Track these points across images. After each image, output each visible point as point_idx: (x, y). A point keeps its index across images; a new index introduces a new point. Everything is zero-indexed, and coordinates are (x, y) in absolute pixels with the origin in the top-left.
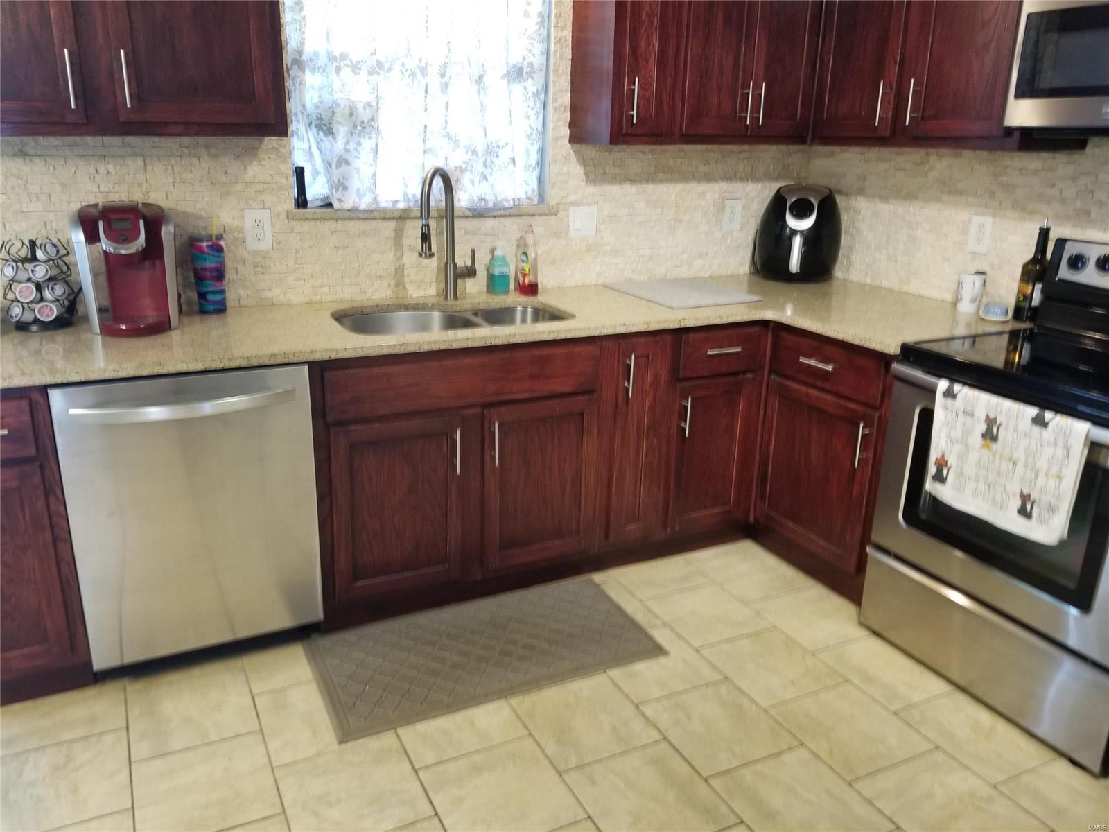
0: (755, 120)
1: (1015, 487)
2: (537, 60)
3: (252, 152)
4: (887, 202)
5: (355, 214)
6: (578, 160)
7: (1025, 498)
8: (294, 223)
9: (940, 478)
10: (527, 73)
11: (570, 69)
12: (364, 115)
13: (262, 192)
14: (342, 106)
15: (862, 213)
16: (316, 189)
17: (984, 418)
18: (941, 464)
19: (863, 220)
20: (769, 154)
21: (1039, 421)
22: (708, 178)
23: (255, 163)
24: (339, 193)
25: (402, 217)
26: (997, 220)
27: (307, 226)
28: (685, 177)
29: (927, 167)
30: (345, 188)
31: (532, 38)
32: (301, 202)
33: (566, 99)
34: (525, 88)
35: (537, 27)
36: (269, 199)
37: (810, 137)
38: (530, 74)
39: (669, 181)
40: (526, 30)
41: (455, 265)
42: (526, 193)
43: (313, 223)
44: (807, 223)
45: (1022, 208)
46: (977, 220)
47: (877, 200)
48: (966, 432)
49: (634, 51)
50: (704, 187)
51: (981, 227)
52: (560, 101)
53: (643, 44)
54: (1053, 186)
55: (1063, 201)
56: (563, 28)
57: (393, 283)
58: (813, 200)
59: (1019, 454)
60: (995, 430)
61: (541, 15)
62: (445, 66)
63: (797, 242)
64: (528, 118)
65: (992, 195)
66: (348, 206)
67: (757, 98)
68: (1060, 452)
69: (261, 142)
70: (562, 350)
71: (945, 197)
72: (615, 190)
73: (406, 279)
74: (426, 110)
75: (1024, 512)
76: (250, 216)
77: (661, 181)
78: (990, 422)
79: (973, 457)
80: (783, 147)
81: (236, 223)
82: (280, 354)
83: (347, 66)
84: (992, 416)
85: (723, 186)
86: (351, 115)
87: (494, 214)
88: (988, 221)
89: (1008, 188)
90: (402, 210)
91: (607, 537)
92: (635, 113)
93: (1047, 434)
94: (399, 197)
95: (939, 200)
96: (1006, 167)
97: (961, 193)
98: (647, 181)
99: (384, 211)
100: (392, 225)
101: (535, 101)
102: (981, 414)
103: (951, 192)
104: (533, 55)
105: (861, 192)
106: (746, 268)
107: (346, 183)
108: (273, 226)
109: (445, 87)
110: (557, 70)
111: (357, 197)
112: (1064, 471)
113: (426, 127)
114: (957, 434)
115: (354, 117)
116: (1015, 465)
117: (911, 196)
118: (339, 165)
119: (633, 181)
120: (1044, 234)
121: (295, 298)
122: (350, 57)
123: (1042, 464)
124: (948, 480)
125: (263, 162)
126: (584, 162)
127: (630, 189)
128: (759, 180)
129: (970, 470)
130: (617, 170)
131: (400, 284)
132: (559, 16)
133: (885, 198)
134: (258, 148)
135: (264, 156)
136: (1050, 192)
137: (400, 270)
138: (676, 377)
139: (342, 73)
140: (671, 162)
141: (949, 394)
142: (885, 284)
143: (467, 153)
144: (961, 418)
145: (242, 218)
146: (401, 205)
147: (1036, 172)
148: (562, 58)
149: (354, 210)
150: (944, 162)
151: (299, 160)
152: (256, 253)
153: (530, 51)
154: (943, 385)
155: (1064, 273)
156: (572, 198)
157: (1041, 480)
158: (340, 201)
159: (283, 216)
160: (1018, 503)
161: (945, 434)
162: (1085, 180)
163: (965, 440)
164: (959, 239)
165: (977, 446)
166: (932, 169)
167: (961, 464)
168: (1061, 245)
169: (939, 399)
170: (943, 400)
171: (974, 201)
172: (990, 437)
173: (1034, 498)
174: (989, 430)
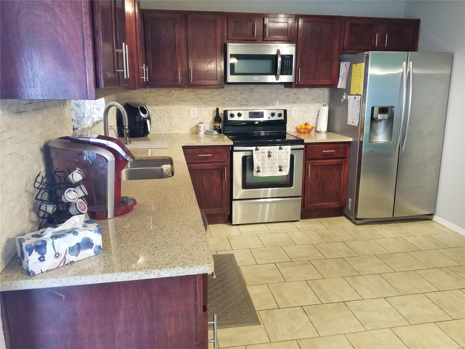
7: (280, 167)
9: (258, 171)
17: (267, 152)
18: (258, 168)
21: (280, 149)
26: (199, 108)
29: (171, 94)
44: (147, 115)
45: (206, 104)
46: (192, 108)
48: (263, 157)
51: (194, 111)
54: (214, 97)
55: (218, 101)
58: (144, 107)
59: (277, 157)
60: (270, 154)
63: (148, 122)
65: (196, 101)
68: (286, 154)
71: (180, 103)
75: (280, 170)
78: (269, 152)
79: (267, 162)
84: (269, 151)
88: (196, 108)
89: (201, 99)
93: (283, 151)
95: (178, 104)
97: (185, 101)
112: (287, 157)
114: (260, 159)
116: (277, 160)
117: (166, 103)
120: (217, 109)
123: (283, 158)
129: (266, 166)
136: (213, 99)
141: (257, 149)
144: (261, 154)
147: (208, 94)
150: (178, 92)
154: (254, 148)
155: (229, 118)
157: (283, 161)
160: (279, 169)
161: (257, 160)
162: (222, 95)
163: (263, 159)
164: (188, 115)
165: (267, 159)
166: (173, 94)
167: (263, 165)
168: (226, 112)
169: (254, 152)
170: (256, 151)
171: (191, 103)
172: (269, 156)
173: (282, 166)
174: (269, 154)
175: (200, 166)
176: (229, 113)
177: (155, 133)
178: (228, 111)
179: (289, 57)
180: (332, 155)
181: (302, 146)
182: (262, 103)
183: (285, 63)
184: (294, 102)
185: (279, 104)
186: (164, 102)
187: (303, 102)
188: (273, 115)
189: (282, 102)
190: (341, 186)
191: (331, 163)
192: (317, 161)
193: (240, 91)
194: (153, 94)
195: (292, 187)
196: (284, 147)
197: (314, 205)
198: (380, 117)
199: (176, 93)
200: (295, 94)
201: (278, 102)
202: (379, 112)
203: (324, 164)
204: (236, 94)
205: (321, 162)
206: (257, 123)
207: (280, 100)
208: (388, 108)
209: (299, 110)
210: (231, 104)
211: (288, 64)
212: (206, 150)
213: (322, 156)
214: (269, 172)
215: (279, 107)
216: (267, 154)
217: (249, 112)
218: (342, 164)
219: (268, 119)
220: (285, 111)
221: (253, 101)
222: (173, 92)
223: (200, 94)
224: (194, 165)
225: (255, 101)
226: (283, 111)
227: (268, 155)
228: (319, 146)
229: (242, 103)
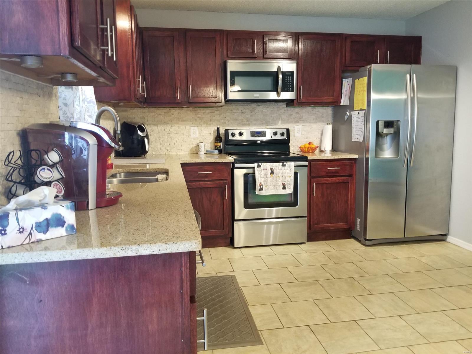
7: (284, 184)
9: (261, 189)
17: (270, 169)
18: (260, 185)
21: (284, 165)
26: (199, 127)
29: (170, 113)
44: (145, 134)
45: (207, 123)
46: (192, 128)
48: (266, 174)
51: (194, 131)
54: (214, 117)
55: (219, 121)
59: (280, 175)
60: (273, 171)
63: (146, 140)
65: (196, 120)
68: (289, 171)
71: (179, 123)
75: (284, 188)
78: (272, 169)
79: (269, 180)
88: (196, 128)
89: (201, 118)
93: (286, 167)
95: (178, 124)
96: (199, 112)
97: (185, 121)
102: (269, 168)
112: (291, 175)
114: (263, 176)
116: (280, 177)
117: (166, 123)
120: (218, 129)
123: (286, 175)
124: (263, 188)
129: (269, 183)
136: (214, 118)
141: (259, 166)
144: (263, 171)
147: (208, 113)
150: (177, 112)
154: (256, 165)
155: (231, 138)
157: (287, 178)
160: (282, 187)
161: (259, 177)
162: (223, 115)
163: (265, 176)
164: (187, 134)
165: (270, 177)
166: (173, 114)
167: (266, 183)
168: (226, 131)
169: (256, 168)
170: (257, 168)
171: (191, 123)
172: (272, 173)
173: (286, 184)
174: (272, 171)
175: (199, 184)
176: (230, 132)
177: (154, 153)
178: (229, 130)
179: (290, 74)
180: (338, 172)
181: (306, 163)
182: (264, 122)
183: (286, 80)
184: (297, 122)
185: (281, 124)
186: (163, 122)
187: (306, 121)
188: (275, 134)
189: (284, 121)
190: (348, 206)
191: (337, 181)
192: (322, 179)
193: (241, 111)
194: (151, 114)
195: (297, 207)
196: (288, 164)
197: (321, 226)
198: (385, 131)
199: (176, 112)
200: (297, 113)
201: (280, 121)
202: (384, 126)
203: (330, 182)
204: (237, 114)
205: (326, 180)
206: (259, 142)
207: (282, 119)
208: (393, 122)
209: (302, 130)
210: (232, 123)
211: (289, 80)
212: (206, 167)
213: (327, 173)
214: (272, 190)
215: (281, 127)
216: (270, 171)
217: (251, 131)
218: (349, 182)
219: (270, 138)
220: (288, 130)
221: (255, 120)
222: (172, 111)
223: (200, 113)
224: (194, 183)
225: (256, 120)
226: (286, 130)
228: (323, 163)
229: (243, 123)
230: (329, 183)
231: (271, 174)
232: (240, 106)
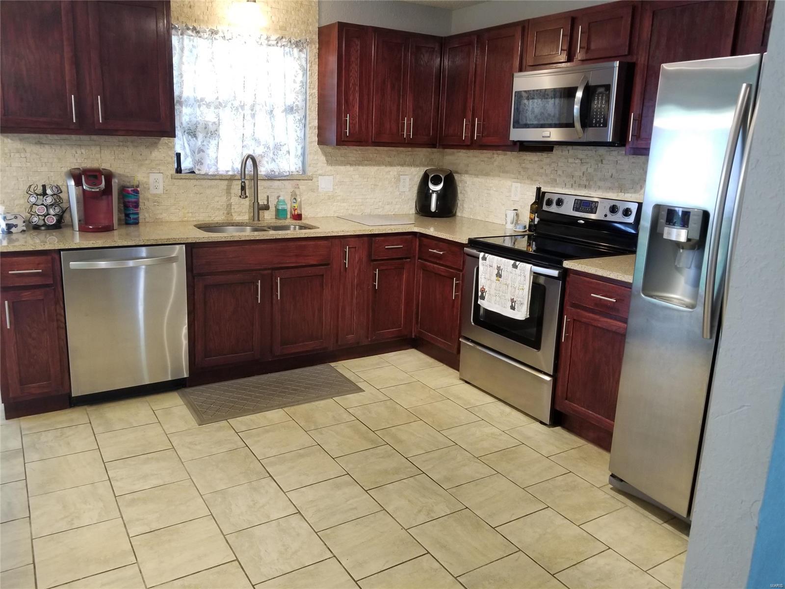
0: (408, 135)
1: (509, 297)
2: (301, 104)
3: (155, 145)
4: (477, 177)
5: (207, 177)
6: (323, 153)
7: (512, 301)
8: (175, 180)
9: (483, 298)
10: (295, 110)
11: (317, 109)
12: (212, 128)
13: (159, 165)
14: (201, 123)
15: (468, 183)
16: (186, 164)
17: (496, 268)
18: (483, 291)
19: (468, 187)
20: (422, 153)
21: (515, 266)
22: (391, 164)
23: (156, 150)
24: (198, 166)
25: (231, 179)
26: (522, 185)
27: (181, 182)
28: (379, 163)
29: (493, 160)
30: (202, 164)
31: (298, 93)
32: (179, 170)
33: (315, 123)
34: (294, 117)
35: (300, 88)
36: (162, 168)
37: (438, 145)
38: (297, 111)
39: (370, 165)
40: (294, 89)
41: (258, 203)
42: (296, 169)
43: (184, 181)
44: (439, 187)
45: (530, 179)
46: (515, 185)
47: (473, 176)
48: (491, 275)
49: (347, 101)
50: (388, 169)
51: (516, 187)
52: (312, 124)
53: (351, 98)
54: (542, 168)
55: (547, 175)
56: (313, 89)
57: (225, 212)
58: (441, 176)
59: (509, 282)
60: (500, 271)
61: (302, 82)
62: (253, 106)
63: (434, 196)
64: (296, 132)
65: (519, 173)
66: (203, 172)
67: (408, 125)
68: (523, 278)
69: (160, 140)
70: (312, 243)
71: (501, 174)
72: (342, 168)
73: (233, 211)
74: (243, 126)
75: (513, 308)
76: (153, 177)
77: (366, 165)
78: (499, 268)
79: (494, 285)
80: (429, 150)
81: (145, 180)
82: (171, 239)
83: (204, 104)
84: (499, 266)
85: (399, 168)
86: (206, 128)
87: (279, 179)
88: (519, 185)
89: (525, 169)
90: (231, 175)
91: (337, 341)
92: (348, 131)
93: (518, 271)
94: (229, 168)
95: (499, 176)
96: (524, 159)
97: (507, 172)
98: (359, 165)
99: (221, 175)
100: (226, 182)
101: (299, 123)
102: (495, 266)
103: (503, 172)
104: (298, 101)
105: (467, 172)
106: (413, 211)
107: (202, 161)
108: (164, 182)
109: (253, 116)
110: (311, 109)
111: (207, 168)
112: (525, 287)
113: (243, 135)
114: (487, 276)
115: (207, 129)
116: (508, 286)
117: (487, 175)
118: (199, 152)
119: (351, 165)
120: (538, 189)
121: (174, 218)
122: (206, 100)
123: (517, 285)
124: (485, 297)
125: (160, 150)
126: (325, 154)
127: (348, 168)
128: (417, 166)
129: (493, 292)
130: (343, 159)
131: (229, 213)
132: (311, 83)
133: (477, 175)
134: (158, 143)
135: (160, 147)
136: (541, 171)
137: (229, 206)
138: (371, 260)
139: (202, 107)
140: (371, 156)
141: (484, 259)
142: (479, 218)
143: (265, 148)
144: (489, 269)
145: (148, 177)
146: (230, 173)
147: (535, 162)
148: (313, 103)
149: (206, 174)
150: (501, 157)
151: (178, 149)
152: (155, 195)
153: (297, 99)
154: (482, 254)
155: (545, 208)
156: (320, 172)
157: (517, 291)
158: (199, 170)
159: (170, 177)
160: (510, 304)
161: (483, 276)
162: (553, 165)
163: (490, 278)
164: (508, 194)
165: (495, 280)
166: (495, 161)
167: (490, 289)
168: (544, 195)
170: (482, 261)
171: (513, 176)
172: (499, 275)
174: (498, 272)
176: (547, 197)
177: (472, 217)
181: (555, 273)
182: (616, 184)
186: (484, 172)
188: (613, 209)
191: (614, 329)
192: (591, 315)
193: (581, 160)
194: (475, 159)
195: (539, 351)
196: (521, 265)
202: (667, 222)
203: (599, 325)
204: (574, 165)
205: (594, 320)
206: (582, 222)
210: (564, 181)
213: (596, 305)
214: (497, 306)
216: (496, 271)
217: (576, 199)
219: (602, 218)
221: (600, 180)
222: (495, 156)
225: (604, 179)
226: (637, 205)
227: (496, 273)
228: (591, 282)
229: (582, 183)
230: (600, 328)
231: (497, 277)
232: (581, 152)
